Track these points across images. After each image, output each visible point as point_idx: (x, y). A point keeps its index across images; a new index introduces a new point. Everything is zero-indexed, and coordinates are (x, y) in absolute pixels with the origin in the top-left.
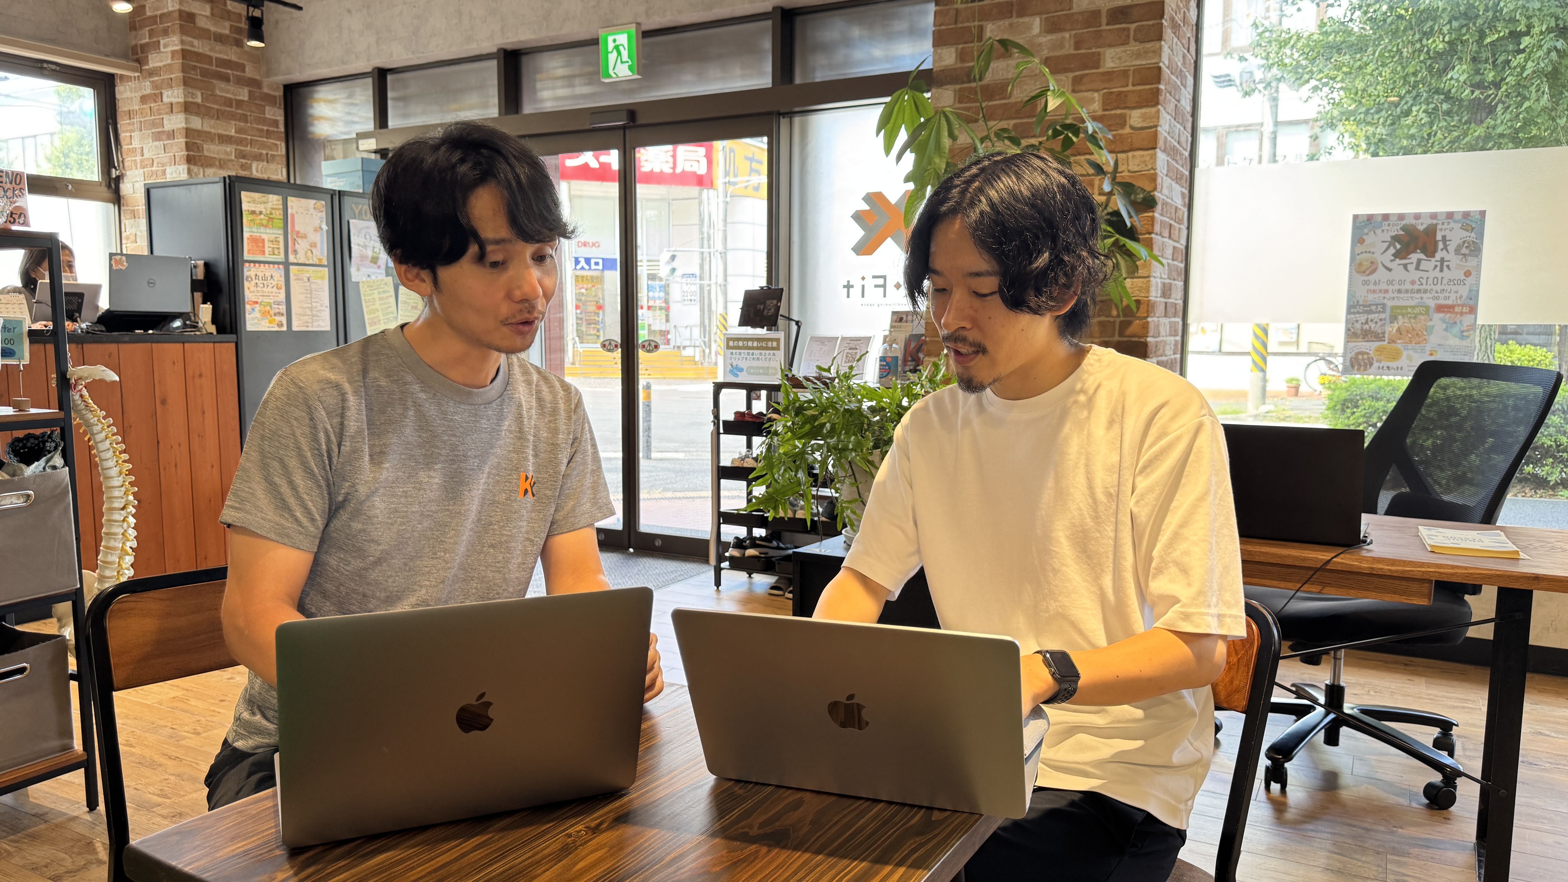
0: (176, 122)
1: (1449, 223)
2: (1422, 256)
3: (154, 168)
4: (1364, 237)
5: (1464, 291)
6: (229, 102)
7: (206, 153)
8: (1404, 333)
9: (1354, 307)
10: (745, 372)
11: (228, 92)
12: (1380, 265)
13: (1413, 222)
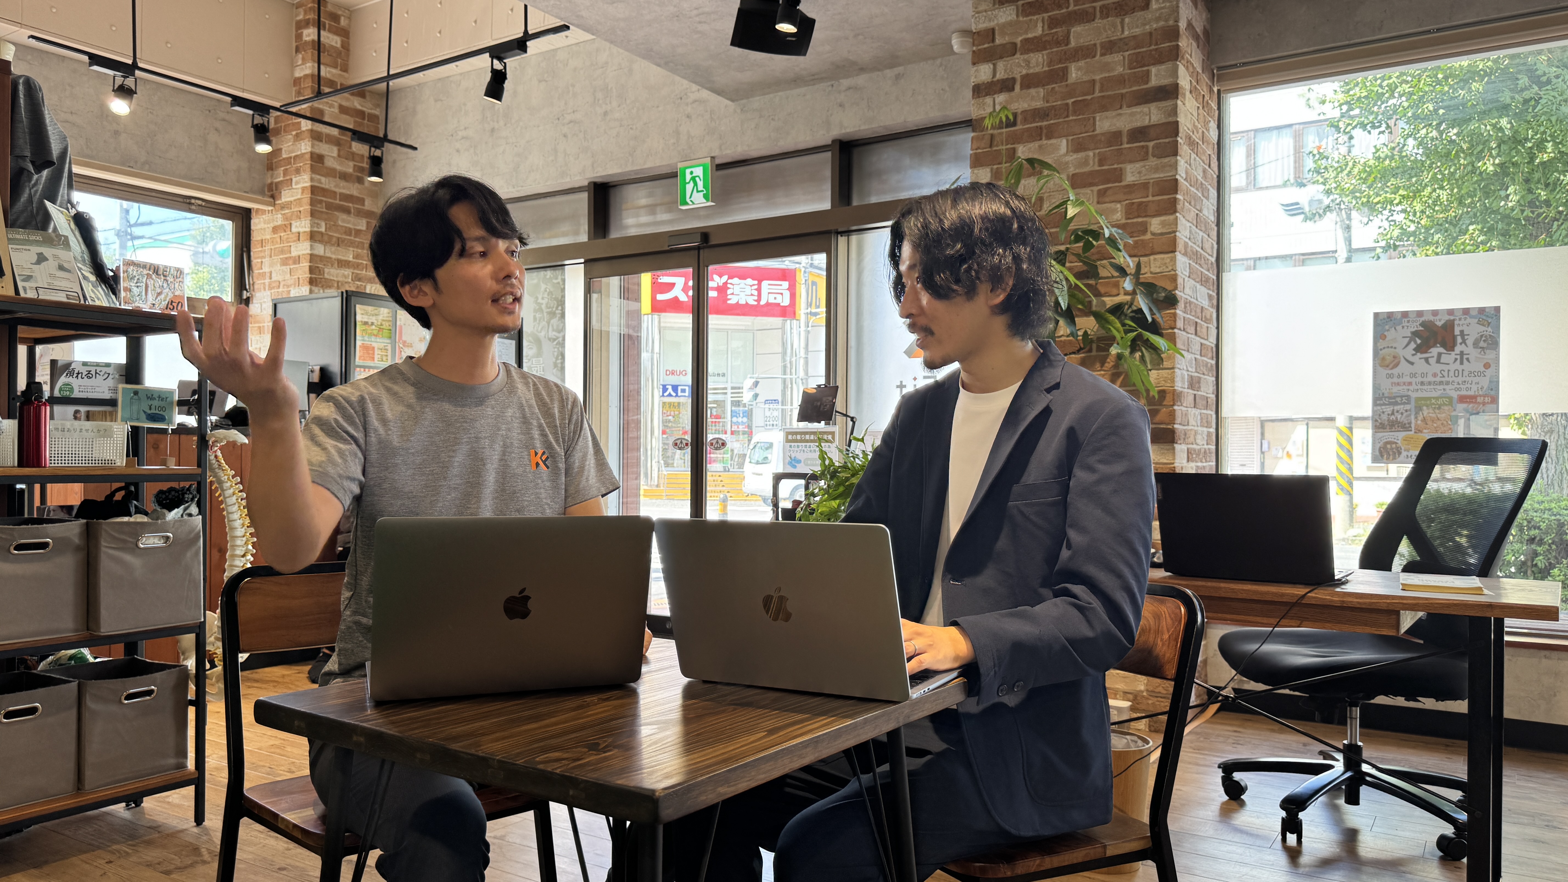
0: (303, 248)
1: (1465, 319)
2: (1442, 350)
3: (281, 290)
4: (1386, 333)
5: (1485, 382)
6: (348, 232)
7: (326, 276)
8: (1430, 423)
9: (1380, 399)
10: (802, 464)
11: (349, 222)
12: (1402, 360)
13: (1432, 318)
